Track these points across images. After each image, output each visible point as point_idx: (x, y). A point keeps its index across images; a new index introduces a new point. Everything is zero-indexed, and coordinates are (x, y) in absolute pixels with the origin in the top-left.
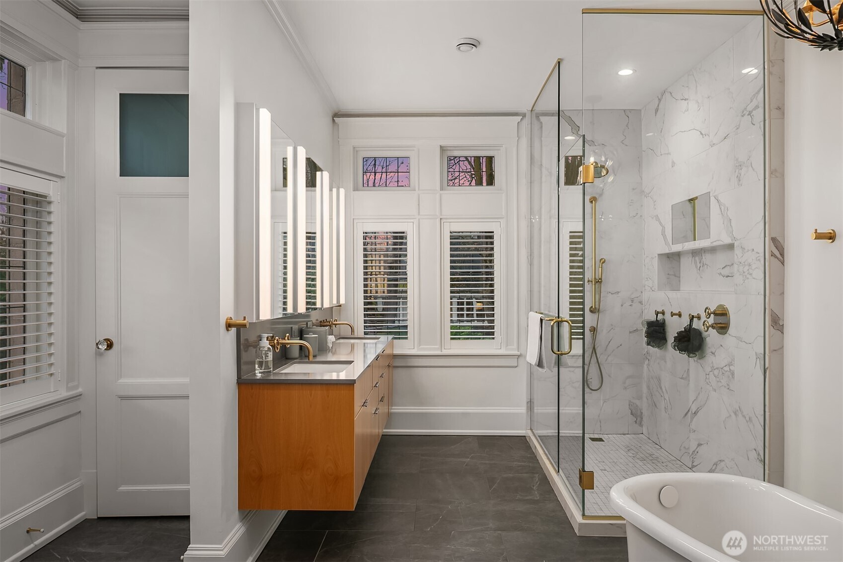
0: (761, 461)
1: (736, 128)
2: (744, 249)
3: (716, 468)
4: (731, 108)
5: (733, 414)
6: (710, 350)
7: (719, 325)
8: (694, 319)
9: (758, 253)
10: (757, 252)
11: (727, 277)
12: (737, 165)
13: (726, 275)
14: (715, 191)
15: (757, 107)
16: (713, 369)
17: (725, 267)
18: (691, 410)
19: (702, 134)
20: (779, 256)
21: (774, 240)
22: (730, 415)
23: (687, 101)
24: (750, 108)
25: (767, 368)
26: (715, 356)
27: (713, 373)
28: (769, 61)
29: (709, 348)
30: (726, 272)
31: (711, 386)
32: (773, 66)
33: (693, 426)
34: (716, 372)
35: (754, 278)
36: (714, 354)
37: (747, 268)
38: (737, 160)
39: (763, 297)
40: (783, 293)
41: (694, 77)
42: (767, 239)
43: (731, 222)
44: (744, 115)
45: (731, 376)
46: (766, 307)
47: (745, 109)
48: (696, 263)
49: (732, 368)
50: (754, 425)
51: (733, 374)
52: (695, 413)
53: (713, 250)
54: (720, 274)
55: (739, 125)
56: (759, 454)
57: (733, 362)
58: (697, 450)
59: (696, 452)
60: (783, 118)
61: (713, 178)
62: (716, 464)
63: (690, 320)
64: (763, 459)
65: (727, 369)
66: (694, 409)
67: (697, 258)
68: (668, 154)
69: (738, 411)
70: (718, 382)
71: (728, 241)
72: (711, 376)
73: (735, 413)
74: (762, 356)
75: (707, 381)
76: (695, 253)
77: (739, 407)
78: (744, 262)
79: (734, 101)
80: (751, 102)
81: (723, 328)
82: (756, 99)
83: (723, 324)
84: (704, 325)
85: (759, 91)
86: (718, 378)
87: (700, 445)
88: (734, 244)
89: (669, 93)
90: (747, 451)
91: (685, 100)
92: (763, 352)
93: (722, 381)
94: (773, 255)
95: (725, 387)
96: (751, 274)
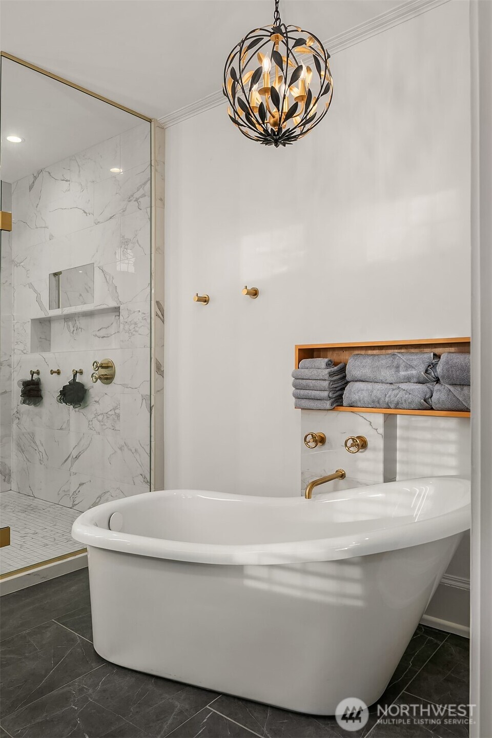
0: (148, 482)
1: (122, 211)
2: (130, 311)
3: (99, 501)
4: (117, 193)
5: (119, 451)
6: (93, 400)
7: (105, 377)
8: (78, 374)
9: (145, 314)
10: (143, 313)
11: (102, 338)
12: (123, 241)
13: (102, 336)
14: (100, 262)
15: (144, 196)
16: (96, 415)
17: (100, 329)
18: (71, 456)
19: (85, 212)
20: (161, 316)
21: (158, 303)
22: (115, 451)
23: (68, 182)
24: (137, 195)
25: (153, 406)
26: (99, 404)
27: (97, 419)
28: (156, 160)
29: (93, 398)
30: (102, 333)
31: (95, 430)
32: (158, 165)
33: (73, 470)
34: (100, 418)
35: (140, 334)
36: (98, 402)
37: (133, 326)
38: (123, 237)
39: (149, 348)
40: (163, 345)
41: (77, 162)
42: (153, 302)
43: (116, 289)
44: (131, 200)
45: (116, 418)
46: (152, 357)
47: (132, 196)
48: (68, 327)
49: (117, 411)
50: (140, 455)
51: (118, 416)
52: (76, 457)
53: (90, 314)
54: (96, 336)
55: (126, 208)
56: (145, 478)
57: (118, 406)
58: (78, 490)
59: (77, 492)
60: (164, 208)
61: (97, 251)
62: (100, 497)
63: (74, 375)
64: (149, 481)
65: (113, 412)
66: (74, 454)
67: (70, 324)
68: (45, 227)
69: (123, 446)
70: (102, 425)
71: (112, 304)
72: (95, 422)
73: (121, 449)
74: (149, 397)
75: (91, 427)
76: (68, 318)
77: (125, 443)
78: (130, 322)
79: (121, 188)
80: (138, 191)
81: (108, 379)
82: (143, 189)
83: (109, 375)
84: (92, 377)
85: (145, 184)
86: (102, 422)
87: (81, 484)
88: (119, 307)
89: (47, 173)
90: (133, 478)
91: (67, 181)
92: (149, 394)
93: (105, 424)
94: (157, 315)
95: (110, 428)
96: (136, 331)
